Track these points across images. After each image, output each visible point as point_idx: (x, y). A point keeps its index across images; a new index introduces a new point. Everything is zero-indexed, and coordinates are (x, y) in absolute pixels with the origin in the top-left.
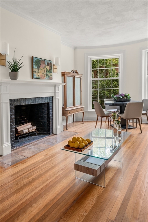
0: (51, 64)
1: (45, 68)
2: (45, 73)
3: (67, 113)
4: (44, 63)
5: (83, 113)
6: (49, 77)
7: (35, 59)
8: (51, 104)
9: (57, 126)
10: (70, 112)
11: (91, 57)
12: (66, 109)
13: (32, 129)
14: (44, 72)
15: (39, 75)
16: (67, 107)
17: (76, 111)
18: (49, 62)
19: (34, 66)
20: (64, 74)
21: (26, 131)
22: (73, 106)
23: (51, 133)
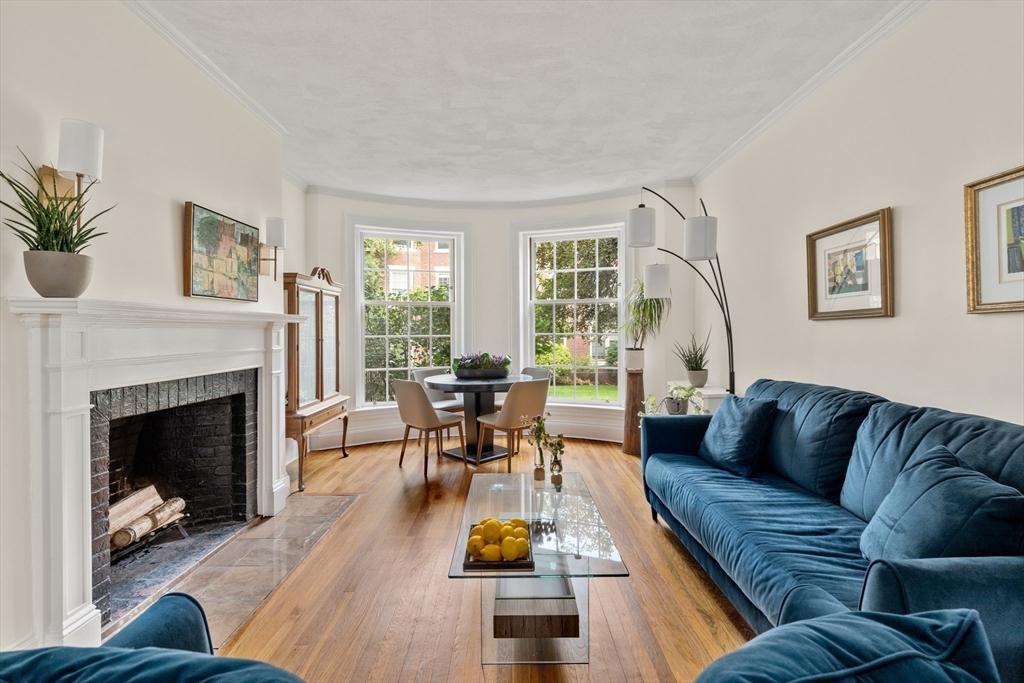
0: (255, 241)
1: (234, 256)
2: (235, 274)
3: (303, 428)
4: (233, 236)
5: (346, 420)
6: (248, 291)
7: (199, 216)
8: (249, 398)
9: (274, 481)
10: (311, 423)
11: (365, 229)
12: (300, 413)
13: (168, 511)
14: (229, 269)
15: (212, 282)
16: (301, 405)
17: (327, 417)
18: (248, 231)
19: (196, 244)
20: (290, 282)
21: (143, 528)
22: (317, 397)
23: (249, 516)
